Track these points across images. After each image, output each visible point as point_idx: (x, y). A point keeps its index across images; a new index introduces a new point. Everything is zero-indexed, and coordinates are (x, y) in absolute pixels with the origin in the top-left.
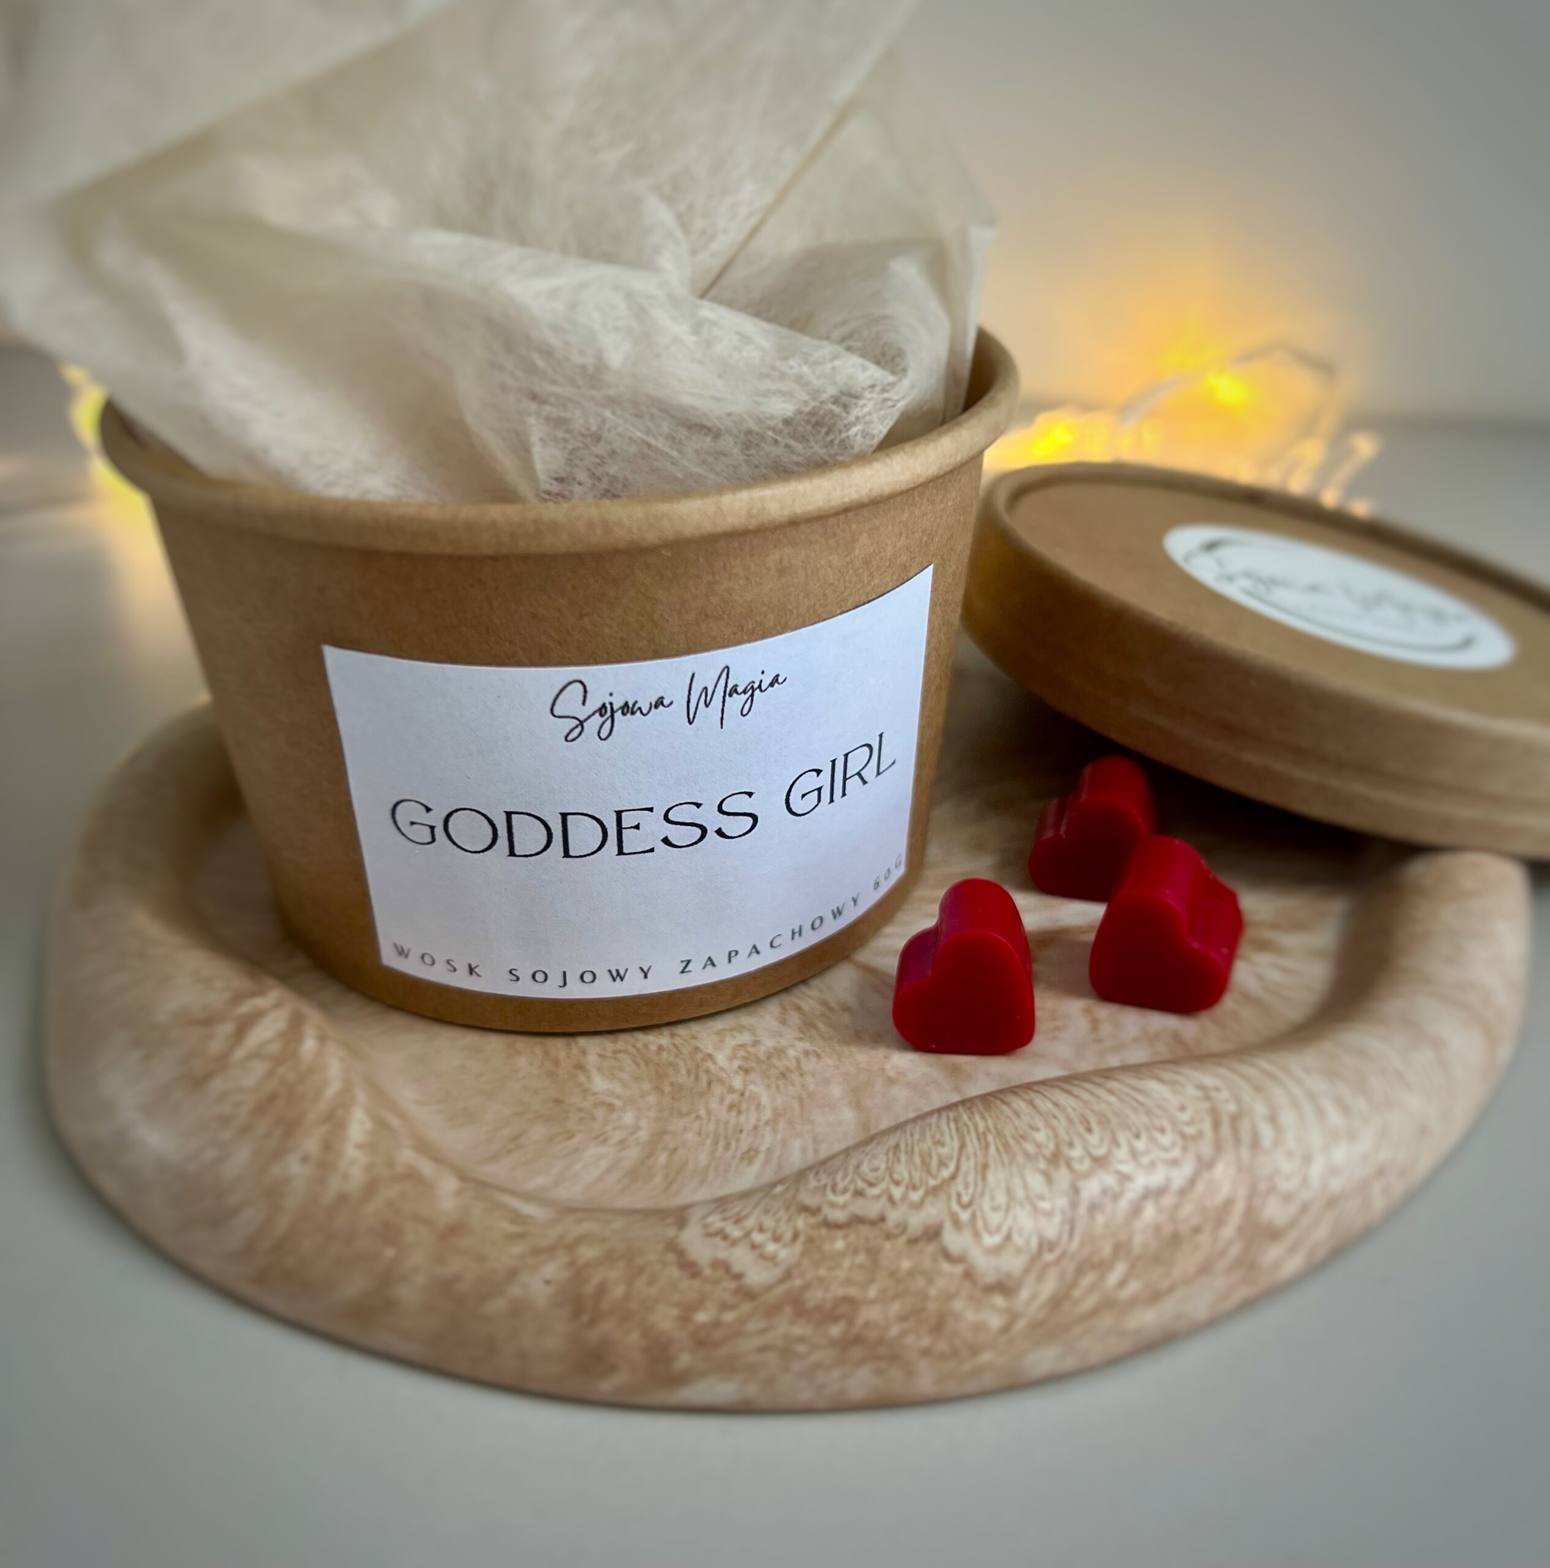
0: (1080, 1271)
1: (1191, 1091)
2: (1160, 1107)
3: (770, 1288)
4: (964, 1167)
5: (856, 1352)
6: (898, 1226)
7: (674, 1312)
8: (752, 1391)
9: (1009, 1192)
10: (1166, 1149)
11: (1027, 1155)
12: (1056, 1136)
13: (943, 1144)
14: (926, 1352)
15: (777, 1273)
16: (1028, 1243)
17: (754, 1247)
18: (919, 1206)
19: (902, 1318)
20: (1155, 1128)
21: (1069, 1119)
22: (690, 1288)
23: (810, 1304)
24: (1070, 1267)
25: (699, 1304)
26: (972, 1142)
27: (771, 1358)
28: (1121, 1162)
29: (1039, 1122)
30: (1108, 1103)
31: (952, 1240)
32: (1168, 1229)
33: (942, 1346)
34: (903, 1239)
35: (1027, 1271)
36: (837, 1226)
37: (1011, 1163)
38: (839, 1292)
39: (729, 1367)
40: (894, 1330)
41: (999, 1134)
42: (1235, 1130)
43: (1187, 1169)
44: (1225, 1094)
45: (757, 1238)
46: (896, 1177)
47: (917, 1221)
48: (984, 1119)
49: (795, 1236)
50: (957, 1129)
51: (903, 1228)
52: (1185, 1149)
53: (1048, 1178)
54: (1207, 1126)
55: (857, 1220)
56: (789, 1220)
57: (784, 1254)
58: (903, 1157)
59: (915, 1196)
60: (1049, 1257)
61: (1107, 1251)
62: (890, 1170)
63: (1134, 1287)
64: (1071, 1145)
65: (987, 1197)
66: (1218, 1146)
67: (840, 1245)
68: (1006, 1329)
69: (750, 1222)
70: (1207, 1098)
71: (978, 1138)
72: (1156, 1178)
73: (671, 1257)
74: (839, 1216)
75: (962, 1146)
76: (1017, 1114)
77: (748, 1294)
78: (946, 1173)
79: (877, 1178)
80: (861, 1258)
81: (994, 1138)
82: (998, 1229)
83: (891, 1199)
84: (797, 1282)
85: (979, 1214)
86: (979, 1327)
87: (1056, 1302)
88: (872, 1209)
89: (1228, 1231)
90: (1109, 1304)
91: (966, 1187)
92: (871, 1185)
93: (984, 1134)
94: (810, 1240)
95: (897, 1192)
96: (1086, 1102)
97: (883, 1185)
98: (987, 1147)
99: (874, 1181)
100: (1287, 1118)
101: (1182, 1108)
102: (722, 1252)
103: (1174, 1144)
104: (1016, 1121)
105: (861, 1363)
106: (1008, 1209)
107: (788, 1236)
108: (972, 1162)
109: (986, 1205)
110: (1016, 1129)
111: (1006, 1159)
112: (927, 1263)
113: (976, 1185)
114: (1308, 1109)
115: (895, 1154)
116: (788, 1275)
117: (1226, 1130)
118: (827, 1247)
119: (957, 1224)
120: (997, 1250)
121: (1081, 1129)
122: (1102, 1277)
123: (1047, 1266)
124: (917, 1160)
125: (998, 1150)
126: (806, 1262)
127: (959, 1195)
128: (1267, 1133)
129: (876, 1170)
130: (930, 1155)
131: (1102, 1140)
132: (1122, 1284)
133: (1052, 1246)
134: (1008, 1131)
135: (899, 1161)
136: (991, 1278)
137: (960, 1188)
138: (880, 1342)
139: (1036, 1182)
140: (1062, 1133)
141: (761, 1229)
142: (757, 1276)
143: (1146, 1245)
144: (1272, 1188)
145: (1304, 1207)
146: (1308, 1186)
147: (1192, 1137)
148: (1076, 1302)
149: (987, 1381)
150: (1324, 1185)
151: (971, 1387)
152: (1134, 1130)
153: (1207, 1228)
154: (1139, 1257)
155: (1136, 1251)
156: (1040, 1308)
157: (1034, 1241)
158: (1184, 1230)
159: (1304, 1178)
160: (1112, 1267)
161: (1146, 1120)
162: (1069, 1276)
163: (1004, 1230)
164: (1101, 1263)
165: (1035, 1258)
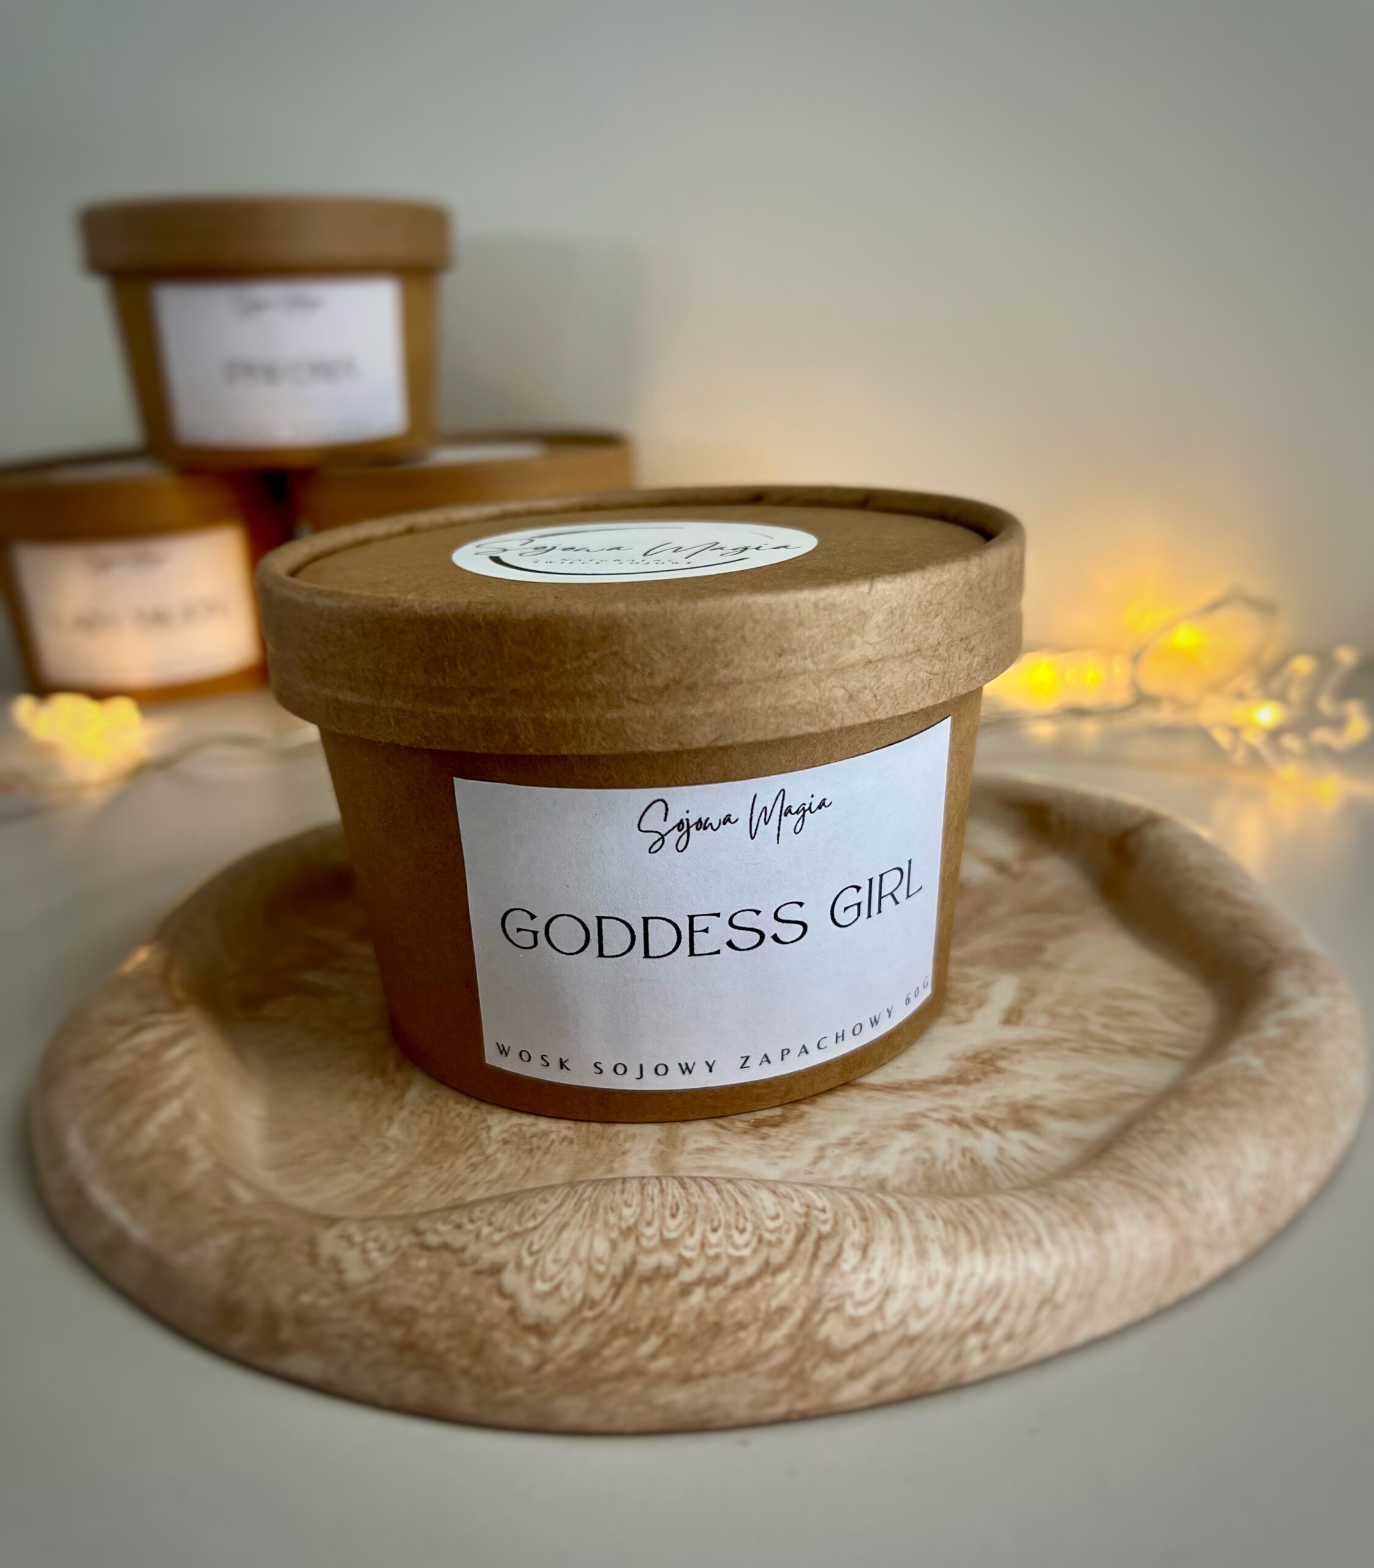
0: (614, 1333)
1: (796, 1206)
2: (753, 1212)
3: (358, 1285)
4: (548, 1223)
5: (411, 1358)
6: (472, 1258)
7: (289, 1289)
8: (332, 1373)
9: (574, 1250)
10: (736, 1247)
11: (606, 1224)
12: (642, 1214)
13: (545, 1201)
14: (465, 1372)
15: (367, 1274)
16: (573, 1296)
17: (364, 1251)
18: (495, 1245)
19: (450, 1336)
20: (737, 1228)
21: (663, 1205)
22: (307, 1273)
23: (383, 1307)
24: (607, 1327)
25: (307, 1287)
26: (570, 1204)
27: (347, 1346)
28: (687, 1248)
29: (635, 1202)
30: (708, 1199)
31: (510, 1279)
32: (711, 1318)
33: (478, 1370)
34: (471, 1269)
35: (565, 1321)
36: (429, 1248)
37: (588, 1227)
38: (407, 1300)
39: (317, 1347)
40: (442, 1345)
41: (595, 1202)
42: (818, 1248)
43: (750, 1269)
44: (829, 1215)
45: (371, 1245)
46: (494, 1219)
47: (489, 1256)
48: (594, 1190)
49: (394, 1251)
50: (568, 1194)
52: (755, 1251)
53: (614, 1245)
54: (789, 1239)
55: (445, 1247)
56: (400, 1237)
57: (381, 1261)
58: (507, 1209)
59: (497, 1237)
61: (645, 1322)
62: (493, 1214)
63: (664, 1363)
64: (649, 1224)
65: (554, 1250)
66: (791, 1257)
67: (422, 1263)
68: (536, 1369)
69: (372, 1234)
71: (576, 1204)
72: (717, 1270)
73: (305, 1248)
74: (433, 1240)
75: (560, 1206)
76: (623, 1191)
77: (342, 1287)
78: (531, 1224)
79: (480, 1218)
80: (433, 1278)
81: (589, 1205)
82: (551, 1279)
83: (478, 1236)
84: (380, 1286)
85: (541, 1262)
86: (512, 1361)
87: (585, 1356)
88: (461, 1241)
89: (775, 1338)
90: (636, 1372)
91: (542, 1238)
92: (472, 1221)
93: (583, 1201)
94: (404, 1255)
95: (486, 1230)
96: (688, 1193)
97: (479, 1224)
98: (577, 1211)
99: (476, 1220)
100: (881, 1251)
101: (776, 1217)
102: (341, 1251)
103: (747, 1245)
104: (617, 1196)
105: (412, 1369)
106: (566, 1264)
107: (391, 1246)
108: (556, 1220)
109: (550, 1257)
110: (613, 1201)
111: (586, 1224)
112: (482, 1294)
113: (550, 1238)
114: (910, 1248)
116: (375, 1279)
117: (808, 1245)
118: (413, 1263)
119: (519, 1266)
120: (545, 1296)
121: (667, 1213)
122: (635, 1345)
123: (584, 1321)
124: (518, 1210)
125: (585, 1215)
126: (393, 1271)
127: (532, 1243)
128: (851, 1258)
129: (483, 1214)
130: (529, 1208)
131: (680, 1225)
132: (654, 1356)
133: (593, 1304)
134: (605, 1203)
135: (504, 1207)
136: (531, 1320)
137: (537, 1238)
138: (429, 1353)
139: (601, 1247)
140: (648, 1215)
141: (376, 1240)
142: (355, 1274)
143: (685, 1326)
144: (839, 1309)
145: (873, 1337)
146: (883, 1318)
147: (770, 1244)
148: (605, 1362)
149: (519, 1416)
150: (903, 1322)
151: (505, 1417)
152: (716, 1224)
153: (753, 1328)
154: (676, 1335)
155: (674, 1329)
156: (570, 1357)
157: (579, 1297)
158: (728, 1322)
159: (880, 1308)
160: (645, 1337)
161: (732, 1218)
162: (603, 1335)
163: (557, 1280)
164: (636, 1331)
165: (575, 1311)
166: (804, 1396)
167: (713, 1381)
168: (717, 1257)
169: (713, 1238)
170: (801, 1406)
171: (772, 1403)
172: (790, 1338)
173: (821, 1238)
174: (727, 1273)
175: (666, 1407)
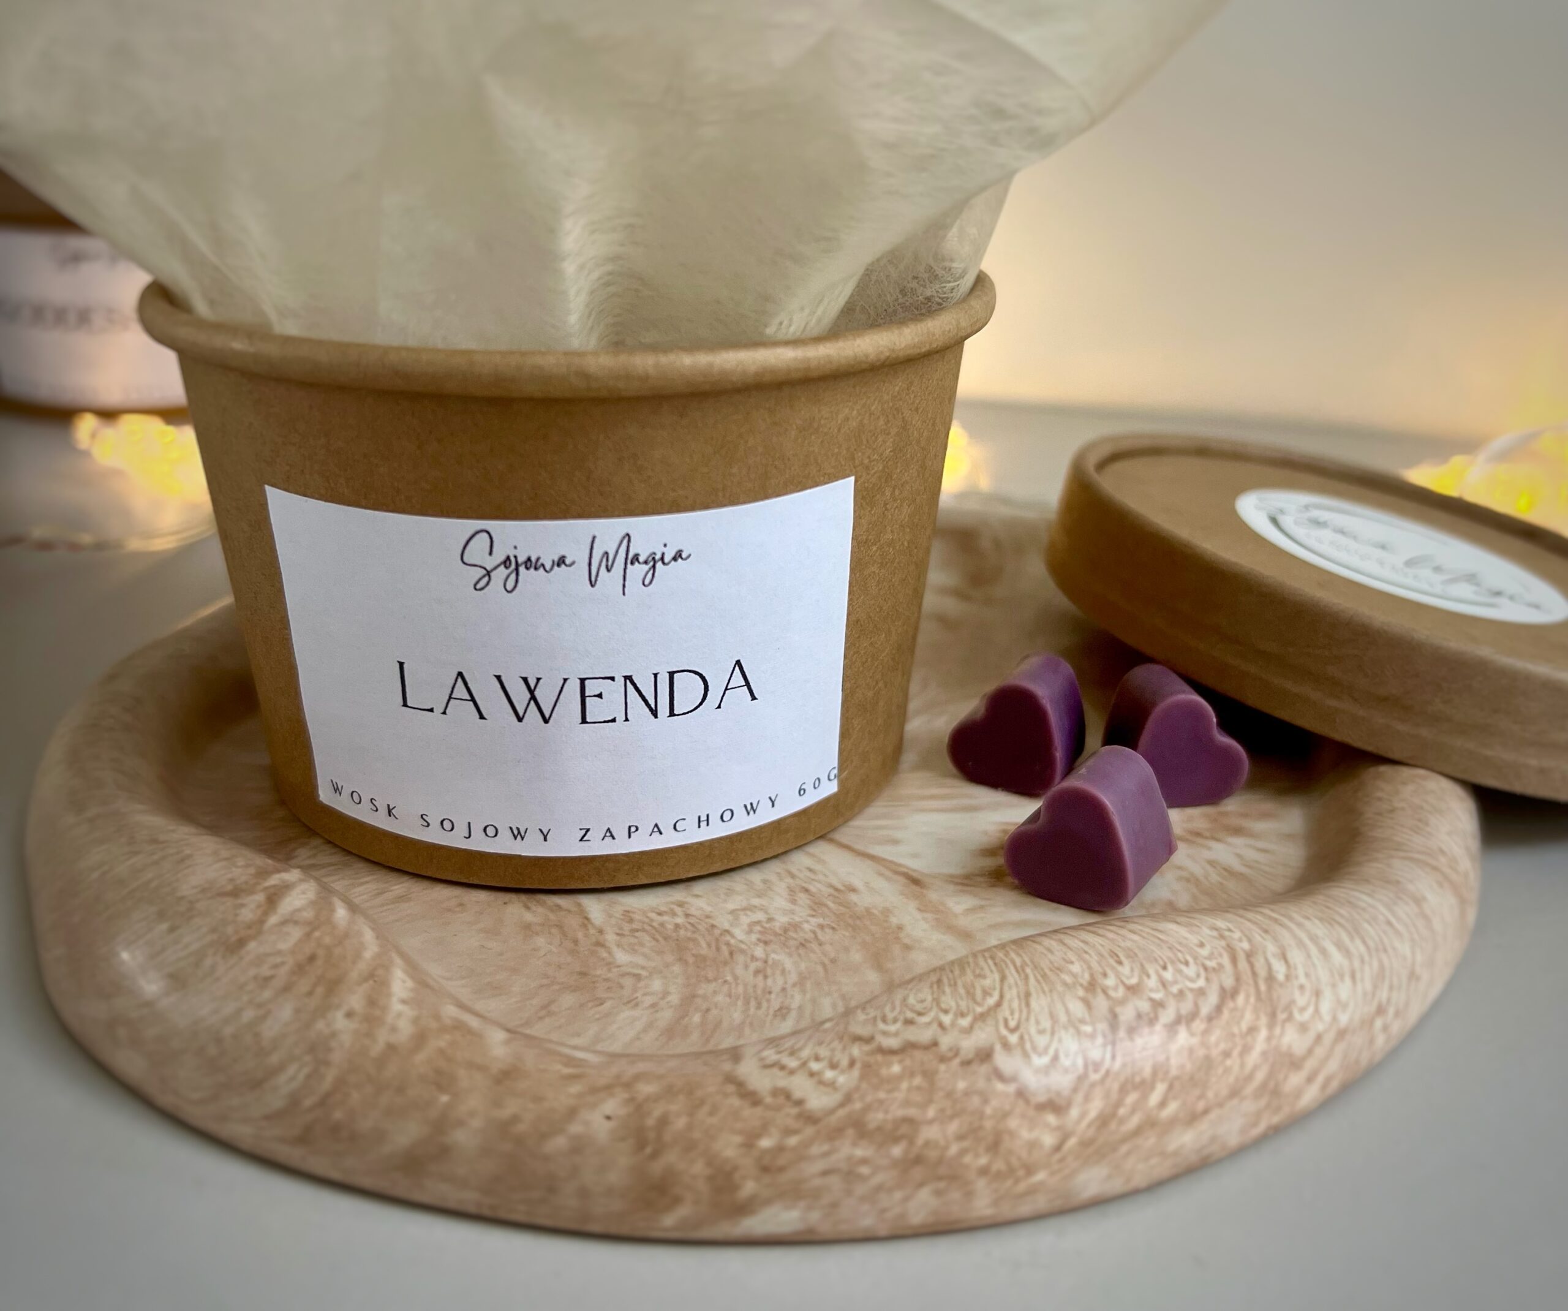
0: (1123, 1090)
1: (1207, 932)
2: (1180, 944)
3: (832, 1111)
4: (1007, 996)
5: (917, 1173)
6: (951, 1049)
7: (738, 1139)
8: (815, 1217)
9: (1053, 1017)
10: (1192, 980)
11: (1065, 984)
12: (1090, 968)
13: (984, 977)
14: (984, 1171)
15: (836, 1098)
16: (1075, 1063)
17: (812, 1074)
18: (969, 1030)
19: (960, 1137)
20: (1181, 962)
21: (1099, 954)
22: (751, 1115)
23: (872, 1126)
24: (1116, 1086)
25: (764, 1129)
26: (1012, 974)
27: (835, 1181)
28: (1151, 990)
29: (1071, 956)
30: (1133, 941)
31: (1003, 1061)
32: (1201, 1052)
33: (999, 1165)
34: (957, 1061)
35: (1075, 1090)
36: (892, 1052)
37: (1051, 991)
38: (900, 1113)
39: (795, 1193)
40: (954, 1149)
41: (1035, 966)
42: (1252, 966)
43: (1213, 998)
44: (1237, 935)
45: (815, 1066)
46: (943, 1006)
47: (969, 1045)
48: (1018, 955)
49: (852, 1063)
50: (995, 964)
51: (956, 1052)
52: (1207, 979)
53: (1088, 1004)
54: (1226, 961)
55: (909, 1047)
56: (844, 1048)
57: (844, 1080)
58: (947, 990)
59: (965, 1022)
60: (1095, 1077)
61: (1147, 1072)
62: (937, 1001)
63: (1172, 1107)
64: (1105, 975)
65: (1032, 1020)
66: (1238, 979)
67: (896, 1069)
68: (1058, 1148)
69: (805, 1053)
70: (1222, 937)
71: (1017, 971)
72: (1186, 1007)
73: (731, 1088)
74: (893, 1043)
75: (1003, 978)
76: (1051, 952)
77: (810, 1119)
78: (991, 1001)
79: (925, 1008)
80: (918, 1081)
81: (1032, 969)
82: (1046, 1051)
83: (941, 1025)
84: (858, 1106)
85: (1026, 1037)
86: (1033, 1145)
87: (1104, 1120)
88: (924, 1036)
89: (1253, 1057)
90: (1150, 1124)
91: (1012, 1013)
92: (920, 1014)
93: (1023, 970)
94: (867, 1066)
95: (947, 1019)
96: (1112, 940)
97: (932, 1014)
98: (1027, 978)
99: (923, 1011)
100: (1296, 956)
101: (1201, 945)
102: (782, 1081)
103: (1198, 976)
104: (1050, 956)
105: (921, 1185)
106: (1053, 1033)
107: (845, 1062)
108: (1014, 991)
109: (1033, 1030)
110: (1051, 962)
111: (1046, 988)
112: (981, 1084)
113: (1021, 1011)
114: (1314, 950)
115: (939, 987)
116: (848, 1099)
117: (1243, 964)
118: (884, 1072)
119: (1006, 1046)
120: (1046, 1070)
121: (1112, 962)
122: (1145, 1097)
123: (1093, 1085)
124: (962, 991)
125: (1038, 981)
126: (864, 1085)
127: (1006, 1021)
128: (1280, 968)
129: (922, 1001)
130: (973, 986)
131: (1132, 970)
132: (1163, 1104)
133: (1097, 1066)
134: (1044, 964)
135: (944, 992)
136: (1042, 1098)
137: (1007, 1014)
138: (940, 1161)
139: (1077, 1008)
140: (1094, 965)
141: (817, 1059)
142: (817, 1101)
143: (1182, 1067)
144: (1290, 1018)
145: (1319, 1038)
146: (1321, 1018)
147: (1214, 969)
148: (1122, 1121)
149: (1041, 1203)
150: (1335, 1019)
151: (1025, 1209)
152: (1161, 963)
153: (1235, 1053)
154: (1177, 1078)
155: (1174, 1072)
156: (1089, 1126)
157: (1080, 1062)
158: (1215, 1053)
159: (1317, 1011)
160: (1153, 1088)
161: (1171, 955)
162: (1114, 1095)
163: (1051, 1052)
164: (1143, 1082)
165: (1081, 1078)
166: (1278, 1109)
167: (1213, 1116)
168: (1181, 993)
169: (1168, 975)
170: (1276, 1120)
171: (1255, 1124)
172: (1264, 1054)
173: (1249, 956)
174: (1196, 1005)
175: (1176, 1153)
